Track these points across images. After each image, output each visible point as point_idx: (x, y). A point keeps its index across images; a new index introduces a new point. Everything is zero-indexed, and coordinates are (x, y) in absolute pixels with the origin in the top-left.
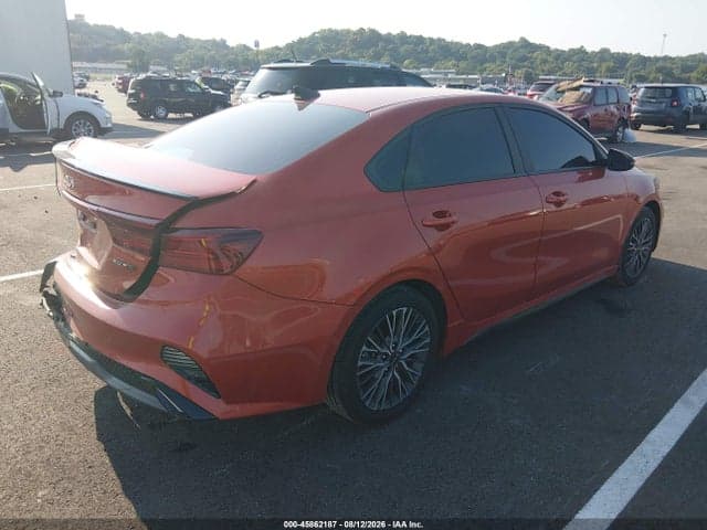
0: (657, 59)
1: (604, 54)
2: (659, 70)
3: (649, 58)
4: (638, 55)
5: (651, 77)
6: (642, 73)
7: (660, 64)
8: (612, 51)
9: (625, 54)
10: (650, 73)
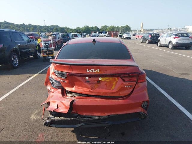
0: (44, 26)
1: (30, 25)
2: (45, 29)
3: (42, 26)
4: (39, 25)
5: (44, 31)
6: (42, 30)
7: (45, 28)
8: (32, 25)
9: (36, 25)
10: (43, 30)
